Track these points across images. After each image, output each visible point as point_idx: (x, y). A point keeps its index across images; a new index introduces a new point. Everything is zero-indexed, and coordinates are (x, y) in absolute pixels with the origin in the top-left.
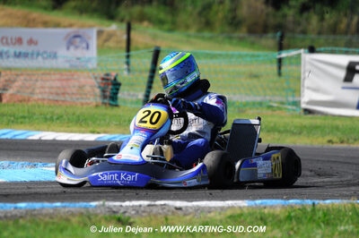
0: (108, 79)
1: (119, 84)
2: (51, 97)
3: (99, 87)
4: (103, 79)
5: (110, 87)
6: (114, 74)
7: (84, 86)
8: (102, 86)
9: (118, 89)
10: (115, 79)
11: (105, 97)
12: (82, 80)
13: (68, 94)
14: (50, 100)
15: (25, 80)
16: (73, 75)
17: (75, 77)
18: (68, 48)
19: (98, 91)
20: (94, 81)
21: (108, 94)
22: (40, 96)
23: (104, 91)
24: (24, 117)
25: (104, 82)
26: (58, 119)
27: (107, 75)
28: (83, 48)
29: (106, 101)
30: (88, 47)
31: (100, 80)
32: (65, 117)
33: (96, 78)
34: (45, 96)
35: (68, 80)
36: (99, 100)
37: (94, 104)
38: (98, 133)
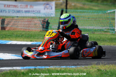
0: (45, 21)
1: (49, 23)
2: (24, 28)
3: (42, 24)
4: (43, 21)
5: (46, 24)
6: (47, 19)
7: (36, 24)
8: (43, 24)
9: (48, 25)
10: (47, 21)
11: (43, 28)
12: (35, 21)
13: (30, 27)
14: (23, 29)
15: (14, 22)
16: (32, 20)
17: (33, 20)
18: (44, 9)
19: (41, 26)
20: (39, 22)
21: (45, 27)
22: (20, 28)
23: (43, 26)
24: (9, 36)
25: (43, 22)
26: (21, 36)
27: (44, 19)
28: (50, 9)
29: (44, 29)
30: (52, 9)
31: (41, 22)
32: (24, 35)
33: (40, 21)
34: (22, 28)
35: (30, 21)
36: (41, 29)
37: (40, 30)
38: (33, 41)
